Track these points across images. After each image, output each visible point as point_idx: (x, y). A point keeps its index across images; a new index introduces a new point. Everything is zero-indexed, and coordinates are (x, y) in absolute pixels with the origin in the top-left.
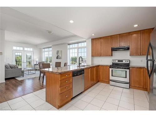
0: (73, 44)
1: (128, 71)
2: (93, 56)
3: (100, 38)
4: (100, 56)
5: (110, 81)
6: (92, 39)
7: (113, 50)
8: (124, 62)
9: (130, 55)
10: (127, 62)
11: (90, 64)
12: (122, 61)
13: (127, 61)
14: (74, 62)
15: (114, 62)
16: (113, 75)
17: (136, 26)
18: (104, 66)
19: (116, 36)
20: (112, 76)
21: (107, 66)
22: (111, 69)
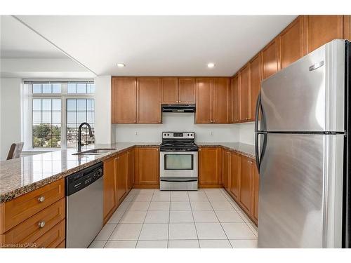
0: (47, 82)
1: (195, 153)
2: (115, 122)
3: (136, 78)
4: (136, 123)
5: (161, 182)
6: (112, 77)
7: (167, 109)
8: (185, 136)
9: (195, 124)
10: (190, 137)
11: (107, 145)
12: (181, 135)
13: (190, 134)
14: (40, 140)
15: (167, 137)
16: (167, 167)
17: (211, 65)
18: (148, 146)
19: (170, 79)
20: (165, 169)
21: (152, 146)
22: (162, 154)
